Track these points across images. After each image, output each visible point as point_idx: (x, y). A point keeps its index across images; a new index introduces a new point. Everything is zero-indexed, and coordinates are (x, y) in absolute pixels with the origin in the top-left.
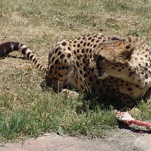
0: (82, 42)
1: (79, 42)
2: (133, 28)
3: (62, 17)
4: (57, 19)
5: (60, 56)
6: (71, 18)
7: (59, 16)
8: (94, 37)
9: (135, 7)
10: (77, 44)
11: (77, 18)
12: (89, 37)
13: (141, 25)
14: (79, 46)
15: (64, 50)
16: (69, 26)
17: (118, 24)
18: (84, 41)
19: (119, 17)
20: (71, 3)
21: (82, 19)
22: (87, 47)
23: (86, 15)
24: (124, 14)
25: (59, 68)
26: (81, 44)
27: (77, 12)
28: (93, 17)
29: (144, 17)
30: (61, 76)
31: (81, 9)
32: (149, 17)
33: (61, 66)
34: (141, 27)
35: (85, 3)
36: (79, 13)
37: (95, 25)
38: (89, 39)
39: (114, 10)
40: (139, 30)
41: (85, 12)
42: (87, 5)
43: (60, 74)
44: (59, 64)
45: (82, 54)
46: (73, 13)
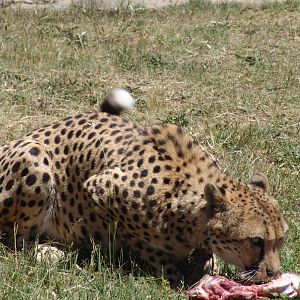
0: (63, 132)
1: (59, 133)
2: (177, 107)
3: (22, 85)
4: (11, 89)
5: (25, 178)
6: (42, 87)
7: (15, 82)
8: (91, 118)
9: (180, 61)
10: (52, 138)
11: (54, 87)
12: (80, 119)
13: (193, 100)
14: (57, 140)
15: (36, 164)
16: (38, 104)
17: (144, 98)
18: (69, 129)
19: (146, 83)
20: (41, 54)
21: (64, 89)
22: (74, 139)
23: (73, 81)
24: (155, 77)
25: (23, 204)
26: (62, 136)
27: (55, 74)
28: (90, 84)
29: (199, 83)
30: (26, 219)
31: (64, 66)
32: (210, 84)
33: (27, 200)
34: (195, 105)
35: (73, 55)
36: (58, 77)
37: (95, 102)
38: (81, 123)
39: (134, 68)
40: (189, 110)
41: (72, 74)
42: (76, 58)
43: (23, 215)
44: (24, 195)
45: (65, 157)
46: (46, 76)
